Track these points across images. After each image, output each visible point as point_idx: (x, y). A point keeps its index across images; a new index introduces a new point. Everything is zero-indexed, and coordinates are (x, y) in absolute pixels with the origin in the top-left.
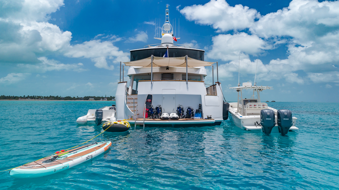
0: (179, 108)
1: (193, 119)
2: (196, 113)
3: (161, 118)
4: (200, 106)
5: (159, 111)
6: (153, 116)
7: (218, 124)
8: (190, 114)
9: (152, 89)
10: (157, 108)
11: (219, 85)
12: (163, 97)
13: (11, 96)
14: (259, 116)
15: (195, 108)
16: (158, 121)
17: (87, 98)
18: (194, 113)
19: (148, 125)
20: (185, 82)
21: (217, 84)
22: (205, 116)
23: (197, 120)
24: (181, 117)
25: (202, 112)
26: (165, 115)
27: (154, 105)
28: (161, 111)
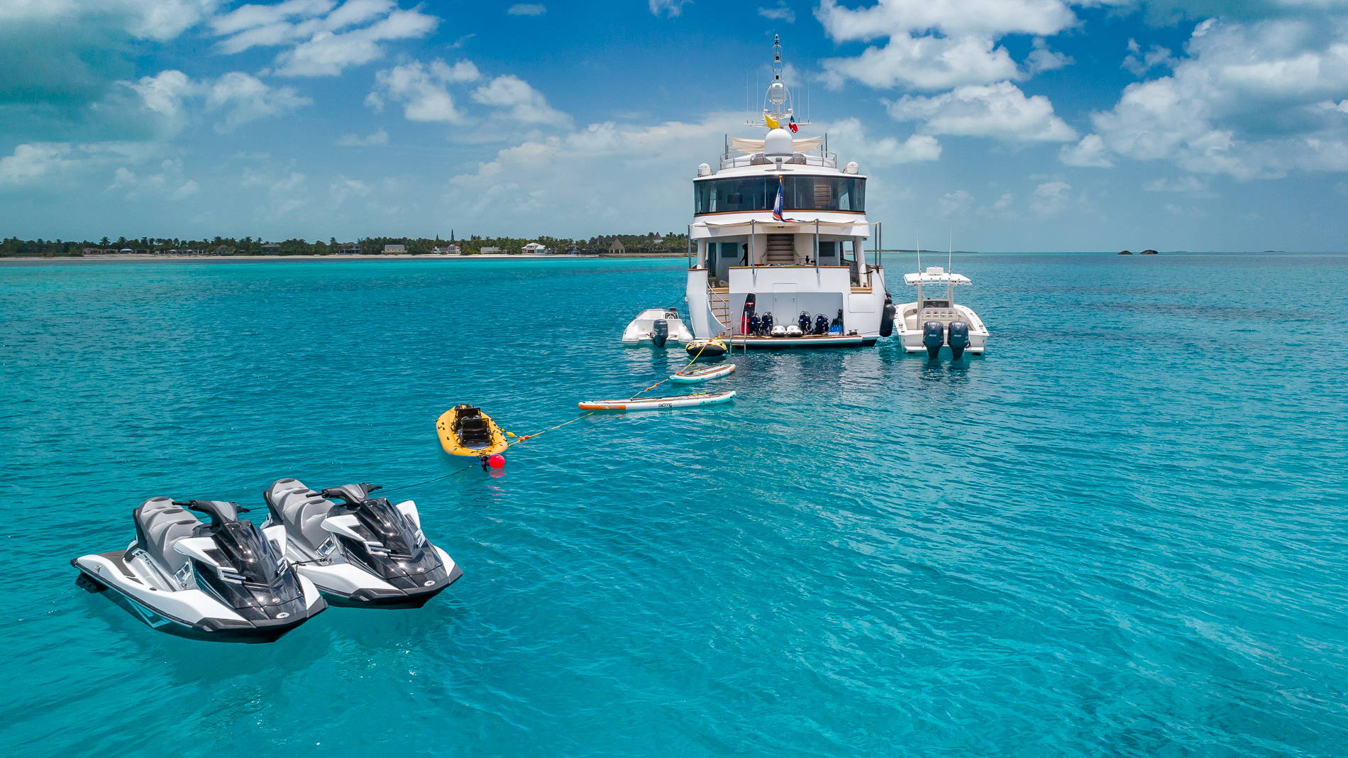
0: (802, 317)
1: (827, 335)
2: (833, 324)
3: (771, 335)
4: (840, 313)
5: (768, 322)
6: (757, 331)
7: (869, 343)
8: (822, 327)
9: (755, 283)
10: (765, 318)
11: (878, 272)
12: (774, 297)
13: (45, 241)
14: (922, 332)
15: (831, 317)
16: (767, 340)
17: (374, 246)
18: (829, 326)
19: (751, 347)
20: (814, 270)
21: (875, 271)
22: (847, 332)
23: (833, 337)
24: (806, 333)
25: (842, 323)
26: (778, 329)
27: (759, 313)
28: (772, 322)
